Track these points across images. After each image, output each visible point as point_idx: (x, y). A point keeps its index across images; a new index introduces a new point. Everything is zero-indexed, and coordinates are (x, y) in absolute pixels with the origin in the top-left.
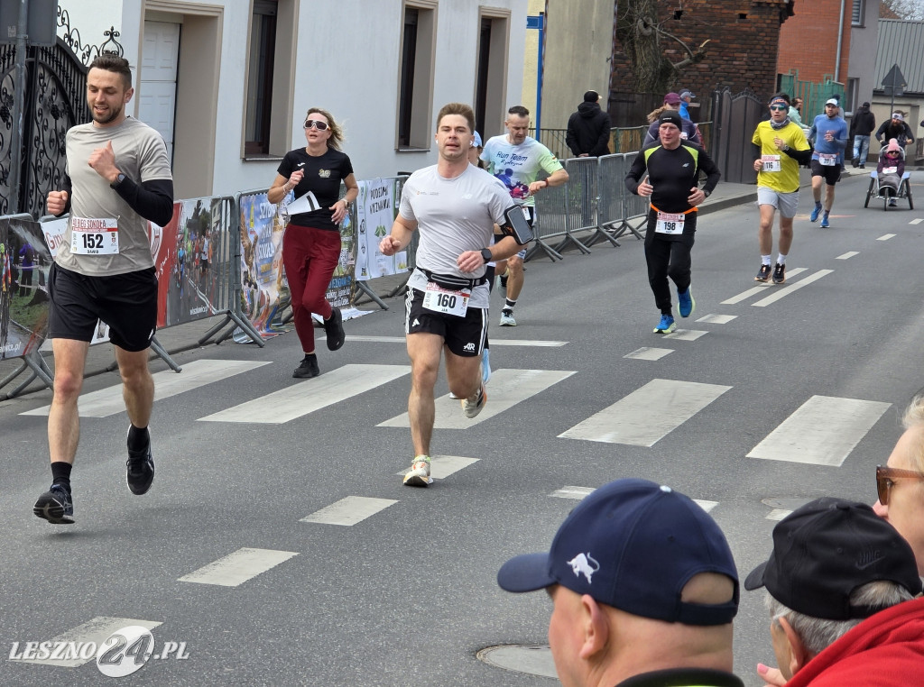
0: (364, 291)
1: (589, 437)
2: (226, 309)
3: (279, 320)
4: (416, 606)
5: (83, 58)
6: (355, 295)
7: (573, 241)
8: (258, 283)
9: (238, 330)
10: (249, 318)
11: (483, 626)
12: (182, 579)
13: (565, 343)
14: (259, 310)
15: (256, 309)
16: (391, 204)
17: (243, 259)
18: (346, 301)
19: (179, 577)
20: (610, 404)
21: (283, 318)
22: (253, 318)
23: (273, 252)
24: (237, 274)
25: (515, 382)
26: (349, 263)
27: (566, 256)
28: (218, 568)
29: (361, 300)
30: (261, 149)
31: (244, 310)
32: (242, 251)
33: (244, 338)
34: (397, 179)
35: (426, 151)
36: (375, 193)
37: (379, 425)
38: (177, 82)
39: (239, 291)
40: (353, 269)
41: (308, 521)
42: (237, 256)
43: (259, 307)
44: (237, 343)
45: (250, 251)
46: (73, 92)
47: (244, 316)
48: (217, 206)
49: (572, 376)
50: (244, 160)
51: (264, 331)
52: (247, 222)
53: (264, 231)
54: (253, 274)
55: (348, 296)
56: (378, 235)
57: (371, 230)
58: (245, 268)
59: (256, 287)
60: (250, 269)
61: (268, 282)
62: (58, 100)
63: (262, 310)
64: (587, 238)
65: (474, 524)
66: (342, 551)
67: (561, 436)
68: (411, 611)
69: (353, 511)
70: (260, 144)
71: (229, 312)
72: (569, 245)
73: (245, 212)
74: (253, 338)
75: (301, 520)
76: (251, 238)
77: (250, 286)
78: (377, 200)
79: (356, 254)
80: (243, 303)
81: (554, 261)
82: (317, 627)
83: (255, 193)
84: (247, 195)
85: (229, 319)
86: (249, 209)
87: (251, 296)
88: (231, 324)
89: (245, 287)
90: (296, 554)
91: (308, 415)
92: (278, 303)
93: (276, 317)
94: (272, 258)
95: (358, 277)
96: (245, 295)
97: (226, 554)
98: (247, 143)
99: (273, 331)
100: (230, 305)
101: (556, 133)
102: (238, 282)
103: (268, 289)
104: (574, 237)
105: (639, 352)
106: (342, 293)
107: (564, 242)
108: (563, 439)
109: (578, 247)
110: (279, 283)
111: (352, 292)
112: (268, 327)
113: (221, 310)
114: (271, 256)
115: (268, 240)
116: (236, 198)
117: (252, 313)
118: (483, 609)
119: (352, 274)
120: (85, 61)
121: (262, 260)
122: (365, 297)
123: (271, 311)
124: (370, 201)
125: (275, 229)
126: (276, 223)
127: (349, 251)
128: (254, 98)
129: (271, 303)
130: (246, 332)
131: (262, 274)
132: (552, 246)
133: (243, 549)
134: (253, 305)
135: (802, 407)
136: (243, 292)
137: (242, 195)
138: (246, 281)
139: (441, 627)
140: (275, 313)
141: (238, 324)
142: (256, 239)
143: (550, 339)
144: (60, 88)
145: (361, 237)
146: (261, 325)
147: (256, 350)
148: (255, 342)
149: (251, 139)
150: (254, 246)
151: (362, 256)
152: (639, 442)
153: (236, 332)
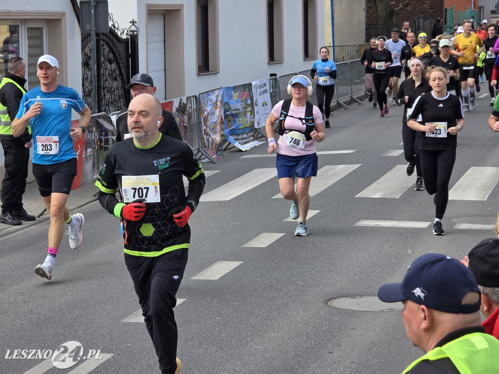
0: (259, 133)
1: (370, 196)
2: (197, 147)
3: (221, 150)
4: (299, 283)
5: (121, 35)
6: (256, 134)
7: (354, 99)
8: (210, 134)
9: (203, 157)
10: (208, 150)
11: (329, 289)
12: (193, 278)
13: (354, 151)
14: (212, 146)
15: (210, 146)
16: (268, 91)
17: (203, 124)
18: (252, 138)
19: (191, 277)
20: (378, 179)
21: (223, 148)
22: (209, 150)
23: (216, 119)
24: (201, 130)
25: (333, 172)
26: (252, 120)
27: (352, 107)
28: (208, 272)
29: (258, 136)
30: (205, 68)
31: (205, 147)
32: (202, 120)
33: (206, 160)
34: (270, 79)
35: (282, 63)
36: (261, 87)
37: (273, 198)
38: (164, 41)
39: (202, 138)
40: (254, 123)
41: (246, 246)
42: (200, 122)
43: (212, 145)
44: (203, 162)
45: (206, 120)
46: (118, 51)
47: (206, 150)
48: (189, 100)
49: (360, 167)
50: (198, 75)
51: (215, 156)
52: (203, 106)
53: (211, 109)
54: (208, 130)
55: (252, 136)
56: (263, 106)
57: (260, 104)
58: (204, 128)
59: (210, 136)
60: (207, 128)
61: (215, 133)
62: (111, 56)
63: (213, 146)
64: (360, 97)
65: (321, 241)
66: (263, 259)
67: (356, 196)
68: (297, 285)
69: (265, 240)
70: (205, 66)
71: (198, 149)
72: (352, 101)
73: (202, 101)
74: (210, 160)
75: (243, 246)
76: (206, 113)
77: (207, 136)
78: (262, 90)
79: (254, 116)
80: (205, 144)
81: (346, 110)
82: (255, 295)
83: (206, 92)
84: (202, 93)
85: (198, 152)
86: (204, 100)
87: (208, 140)
88: (200, 154)
89: (205, 136)
90: (242, 262)
91: (240, 195)
92: (221, 142)
93: (220, 149)
94: (216, 122)
95: (256, 126)
96: (205, 140)
97: (211, 265)
98: (199, 67)
99: (220, 155)
100: (199, 145)
101: (342, 47)
102: (201, 135)
103: (215, 136)
104: (354, 97)
105: (389, 153)
106: (250, 134)
107: (350, 100)
108: (358, 198)
109: (357, 102)
110: (220, 133)
111: (254, 133)
112: (217, 153)
113: (195, 148)
114: (215, 120)
115: (213, 113)
116: (197, 95)
117: (209, 148)
118: (329, 281)
119: (253, 125)
120: (122, 36)
121: (211, 123)
122: (260, 135)
123: (217, 146)
124: (259, 90)
125: (216, 108)
126: (217, 105)
127: (251, 114)
128: (201, 45)
129: (218, 142)
130: (207, 157)
131: (212, 130)
132: (344, 103)
133: (218, 262)
134: (209, 144)
135: (466, 173)
136: (204, 139)
137: (200, 94)
138: (205, 133)
139: (311, 291)
140: (219, 147)
141: (203, 154)
142: (208, 114)
143: (348, 149)
144: (111, 50)
145: (256, 108)
146: (213, 153)
147: (212, 165)
148: (211, 162)
149: (201, 64)
150: (208, 117)
151: (257, 116)
152: (393, 196)
153: (202, 158)
